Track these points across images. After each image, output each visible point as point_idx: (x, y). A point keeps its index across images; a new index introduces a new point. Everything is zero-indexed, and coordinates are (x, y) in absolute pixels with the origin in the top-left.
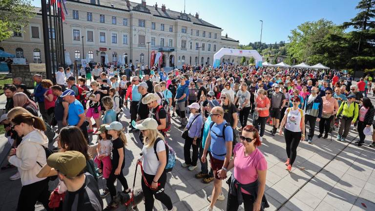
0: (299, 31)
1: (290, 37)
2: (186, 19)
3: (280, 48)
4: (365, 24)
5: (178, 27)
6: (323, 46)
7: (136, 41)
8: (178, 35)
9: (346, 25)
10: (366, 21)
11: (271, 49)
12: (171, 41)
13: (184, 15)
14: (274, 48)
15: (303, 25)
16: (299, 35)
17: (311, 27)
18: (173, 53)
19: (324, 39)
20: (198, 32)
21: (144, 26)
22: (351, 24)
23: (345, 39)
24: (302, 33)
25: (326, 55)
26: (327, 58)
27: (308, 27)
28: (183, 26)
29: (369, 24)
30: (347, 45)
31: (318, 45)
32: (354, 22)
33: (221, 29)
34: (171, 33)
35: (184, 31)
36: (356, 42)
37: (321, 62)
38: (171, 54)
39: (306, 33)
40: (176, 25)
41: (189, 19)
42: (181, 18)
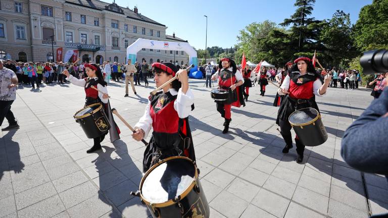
0: (247, 31)
1: (239, 37)
2: (117, 11)
3: (235, 52)
4: (304, 22)
5: (106, 20)
6: (267, 42)
7: (38, 35)
8: (106, 30)
9: (287, 22)
10: (303, 18)
11: (227, 53)
12: (97, 38)
13: (114, 5)
14: (230, 52)
15: (250, 25)
16: (247, 35)
17: (258, 28)
18: (99, 53)
19: (268, 36)
20: (135, 28)
21: (52, 15)
22: (291, 21)
23: (286, 36)
24: (250, 34)
25: (270, 52)
26: (271, 55)
27: (255, 27)
28: (112, 20)
29: (306, 21)
30: (289, 41)
31: (262, 42)
32: (293, 19)
33: (165, 26)
34: (97, 27)
35: (115, 25)
36: (296, 38)
37: (267, 60)
38: (97, 53)
39: (254, 33)
40: (103, 17)
41: (121, 12)
42: (109, 9)
